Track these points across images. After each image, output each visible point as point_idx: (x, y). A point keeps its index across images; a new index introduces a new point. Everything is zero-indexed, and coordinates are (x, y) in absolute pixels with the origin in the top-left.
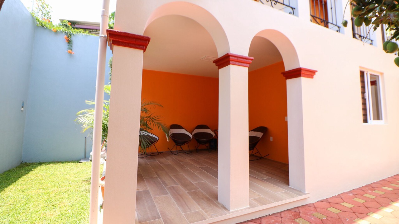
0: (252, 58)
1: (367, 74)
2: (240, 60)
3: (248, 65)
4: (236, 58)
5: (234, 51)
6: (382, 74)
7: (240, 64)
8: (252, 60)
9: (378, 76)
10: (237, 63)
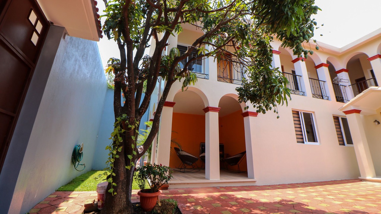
0: (220, 108)
1: (301, 113)
2: (214, 109)
3: (218, 111)
4: (212, 109)
5: (211, 105)
6: (314, 112)
7: (214, 111)
8: (220, 109)
9: (312, 114)
10: (213, 111)
